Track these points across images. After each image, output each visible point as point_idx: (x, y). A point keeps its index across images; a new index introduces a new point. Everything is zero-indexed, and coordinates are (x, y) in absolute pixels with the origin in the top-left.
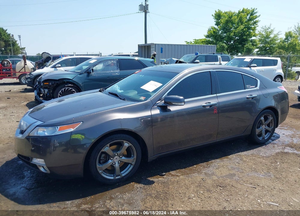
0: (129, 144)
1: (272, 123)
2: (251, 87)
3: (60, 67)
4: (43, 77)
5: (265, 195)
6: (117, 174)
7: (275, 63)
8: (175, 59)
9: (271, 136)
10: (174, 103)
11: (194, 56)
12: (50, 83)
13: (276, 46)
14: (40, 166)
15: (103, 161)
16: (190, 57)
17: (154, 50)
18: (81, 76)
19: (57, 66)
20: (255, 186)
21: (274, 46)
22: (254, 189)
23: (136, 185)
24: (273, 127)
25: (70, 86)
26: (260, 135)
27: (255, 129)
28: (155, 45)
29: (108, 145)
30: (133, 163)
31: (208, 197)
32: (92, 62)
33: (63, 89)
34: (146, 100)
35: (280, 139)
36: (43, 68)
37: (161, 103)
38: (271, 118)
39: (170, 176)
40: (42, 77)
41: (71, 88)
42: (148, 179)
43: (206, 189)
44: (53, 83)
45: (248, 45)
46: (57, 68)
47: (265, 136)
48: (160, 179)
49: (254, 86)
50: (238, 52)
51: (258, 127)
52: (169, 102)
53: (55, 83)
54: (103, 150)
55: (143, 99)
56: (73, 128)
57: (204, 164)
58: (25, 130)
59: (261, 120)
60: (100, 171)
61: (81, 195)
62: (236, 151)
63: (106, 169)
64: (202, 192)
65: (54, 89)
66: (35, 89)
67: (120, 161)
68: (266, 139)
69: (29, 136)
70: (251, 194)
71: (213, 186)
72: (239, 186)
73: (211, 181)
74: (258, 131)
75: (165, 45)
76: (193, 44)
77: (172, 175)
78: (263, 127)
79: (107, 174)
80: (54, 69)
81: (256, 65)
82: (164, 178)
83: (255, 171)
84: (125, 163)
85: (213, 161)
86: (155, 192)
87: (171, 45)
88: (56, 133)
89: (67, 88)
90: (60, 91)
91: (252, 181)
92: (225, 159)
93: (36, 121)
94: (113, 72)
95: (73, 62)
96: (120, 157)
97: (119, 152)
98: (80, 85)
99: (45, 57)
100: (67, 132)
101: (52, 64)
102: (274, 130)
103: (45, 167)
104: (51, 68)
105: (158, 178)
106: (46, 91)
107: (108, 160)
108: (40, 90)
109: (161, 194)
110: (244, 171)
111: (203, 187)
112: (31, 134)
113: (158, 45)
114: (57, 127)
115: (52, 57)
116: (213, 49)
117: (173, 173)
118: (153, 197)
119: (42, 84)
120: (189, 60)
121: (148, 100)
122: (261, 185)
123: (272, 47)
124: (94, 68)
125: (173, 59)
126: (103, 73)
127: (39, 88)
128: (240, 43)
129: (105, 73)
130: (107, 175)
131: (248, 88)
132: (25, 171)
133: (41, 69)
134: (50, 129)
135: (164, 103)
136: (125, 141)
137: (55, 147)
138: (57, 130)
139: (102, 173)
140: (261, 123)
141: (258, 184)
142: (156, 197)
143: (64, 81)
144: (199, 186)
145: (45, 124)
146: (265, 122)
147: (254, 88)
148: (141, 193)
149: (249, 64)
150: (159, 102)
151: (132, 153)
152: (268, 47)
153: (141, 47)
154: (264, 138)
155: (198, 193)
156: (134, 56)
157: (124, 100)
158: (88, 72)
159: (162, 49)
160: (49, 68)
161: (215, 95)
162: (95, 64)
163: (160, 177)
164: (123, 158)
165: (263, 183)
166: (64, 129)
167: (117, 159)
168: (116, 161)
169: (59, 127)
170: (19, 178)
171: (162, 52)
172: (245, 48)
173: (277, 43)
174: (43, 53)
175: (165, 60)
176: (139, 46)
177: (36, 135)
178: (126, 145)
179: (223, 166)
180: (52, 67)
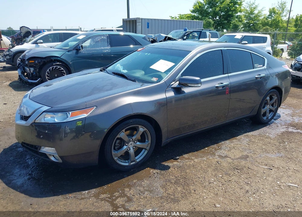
0: (143, 128)
1: (276, 102)
2: (259, 66)
3: (42, 43)
4: (28, 55)
5: (282, 177)
6: (132, 160)
7: (264, 40)
8: (164, 35)
9: (274, 115)
10: (190, 85)
11: (182, 32)
12: (36, 61)
13: (260, 22)
14: (50, 155)
15: (118, 147)
16: (179, 33)
17: (140, 25)
18: (69, 53)
19: (39, 41)
20: (270, 167)
21: (258, 22)
22: (270, 170)
23: (152, 170)
24: (276, 107)
25: (58, 64)
26: (265, 114)
27: (261, 109)
28: (142, 19)
29: (124, 130)
30: (148, 148)
31: (228, 181)
32: (81, 37)
33: (51, 68)
34: (159, 82)
35: (281, 118)
36: (22, 44)
37: (176, 84)
38: (275, 98)
39: (184, 159)
40: (25, 55)
41: (59, 67)
42: (162, 163)
43: (224, 173)
44: (40, 61)
45: (234, 21)
46: (39, 44)
47: (269, 115)
48: (175, 163)
49: (262, 66)
50: (223, 28)
51: (264, 107)
52: (184, 83)
53: (41, 61)
54: (118, 136)
55: (156, 81)
56: (87, 114)
57: (215, 146)
58: (30, 116)
59: (267, 100)
60: (116, 158)
61: (96, 184)
62: (242, 132)
63: (121, 156)
64: (221, 176)
65: (41, 68)
66: (19, 68)
67: (135, 146)
68: (269, 118)
69: (34, 123)
70: (269, 176)
71: (230, 169)
72: (256, 168)
73: (227, 164)
74: (263, 111)
75: (151, 19)
76: (178, 19)
77: (186, 159)
78: (268, 107)
79: (123, 161)
80: (35, 45)
81: (247, 42)
82: (178, 162)
83: (266, 151)
84: (139, 148)
85: (223, 142)
86: (174, 177)
87: (158, 20)
88: (68, 119)
89: (55, 67)
90: (48, 70)
91: (266, 162)
92: (234, 140)
93: (41, 105)
94: (103, 48)
95: (56, 38)
96: (134, 142)
97: (134, 138)
98: (69, 63)
99: (24, 31)
100: (80, 118)
101: (33, 39)
102: (277, 109)
103: (56, 155)
104: (31, 44)
105: (172, 162)
106: (32, 69)
107: (123, 146)
108: (24, 69)
109: (180, 180)
110: (256, 152)
111: (221, 171)
112: (37, 121)
113: (145, 19)
114: (69, 113)
115: (32, 32)
116: (200, 25)
117: (186, 156)
118: (173, 183)
119: (27, 62)
120: (177, 36)
121: (162, 82)
122: (276, 166)
123: (255, 23)
124: (83, 45)
125: (162, 35)
126: (93, 50)
127: (23, 67)
128: (226, 19)
129: (95, 50)
130: (121, 162)
131: (256, 68)
132: (28, 159)
133: (21, 45)
134: (60, 114)
135: (178, 84)
136: (140, 126)
137: (66, 134)
138: (69, 116)
139: (117, 159)
140: (266, 103)
141: (273, 166)
142: (176, 183)
143: (52, 58)
144: (216, 169)
145: (53, 109)
146: (270, 101)
147: (262, 67)
148: (160, 179)
149: (240, 41)
150: (174, 83)
151: (146, 138)
152: (252, 23)
153: (125, 22)
154: (267, 118)
155: (218, 177)
156: (118, 30)
157: (134, 81)
158: (77, 49)
159: (148, 24)
160: (30, 44)
161: (227, 75)
162: (84, 40)
163: (174, 162)
164: (138, 143)
165: (277, 163)
166: (77, 115)
167: (131, 144)
168: (130, 147)
169: (70, 113)
170: (24, 167)
171: (148, 27)
172: (232, 24)
173: (261, 19)
174: (22, 27)
175: (153, 36)
176: (123, 20)
177: (43, 121)
178: (141, 129)
179: (234, 148)
180: (33, 43)
